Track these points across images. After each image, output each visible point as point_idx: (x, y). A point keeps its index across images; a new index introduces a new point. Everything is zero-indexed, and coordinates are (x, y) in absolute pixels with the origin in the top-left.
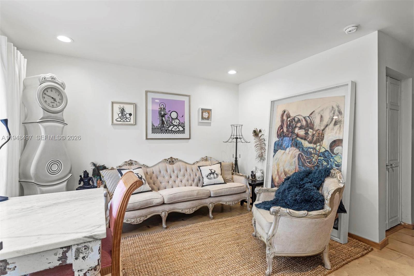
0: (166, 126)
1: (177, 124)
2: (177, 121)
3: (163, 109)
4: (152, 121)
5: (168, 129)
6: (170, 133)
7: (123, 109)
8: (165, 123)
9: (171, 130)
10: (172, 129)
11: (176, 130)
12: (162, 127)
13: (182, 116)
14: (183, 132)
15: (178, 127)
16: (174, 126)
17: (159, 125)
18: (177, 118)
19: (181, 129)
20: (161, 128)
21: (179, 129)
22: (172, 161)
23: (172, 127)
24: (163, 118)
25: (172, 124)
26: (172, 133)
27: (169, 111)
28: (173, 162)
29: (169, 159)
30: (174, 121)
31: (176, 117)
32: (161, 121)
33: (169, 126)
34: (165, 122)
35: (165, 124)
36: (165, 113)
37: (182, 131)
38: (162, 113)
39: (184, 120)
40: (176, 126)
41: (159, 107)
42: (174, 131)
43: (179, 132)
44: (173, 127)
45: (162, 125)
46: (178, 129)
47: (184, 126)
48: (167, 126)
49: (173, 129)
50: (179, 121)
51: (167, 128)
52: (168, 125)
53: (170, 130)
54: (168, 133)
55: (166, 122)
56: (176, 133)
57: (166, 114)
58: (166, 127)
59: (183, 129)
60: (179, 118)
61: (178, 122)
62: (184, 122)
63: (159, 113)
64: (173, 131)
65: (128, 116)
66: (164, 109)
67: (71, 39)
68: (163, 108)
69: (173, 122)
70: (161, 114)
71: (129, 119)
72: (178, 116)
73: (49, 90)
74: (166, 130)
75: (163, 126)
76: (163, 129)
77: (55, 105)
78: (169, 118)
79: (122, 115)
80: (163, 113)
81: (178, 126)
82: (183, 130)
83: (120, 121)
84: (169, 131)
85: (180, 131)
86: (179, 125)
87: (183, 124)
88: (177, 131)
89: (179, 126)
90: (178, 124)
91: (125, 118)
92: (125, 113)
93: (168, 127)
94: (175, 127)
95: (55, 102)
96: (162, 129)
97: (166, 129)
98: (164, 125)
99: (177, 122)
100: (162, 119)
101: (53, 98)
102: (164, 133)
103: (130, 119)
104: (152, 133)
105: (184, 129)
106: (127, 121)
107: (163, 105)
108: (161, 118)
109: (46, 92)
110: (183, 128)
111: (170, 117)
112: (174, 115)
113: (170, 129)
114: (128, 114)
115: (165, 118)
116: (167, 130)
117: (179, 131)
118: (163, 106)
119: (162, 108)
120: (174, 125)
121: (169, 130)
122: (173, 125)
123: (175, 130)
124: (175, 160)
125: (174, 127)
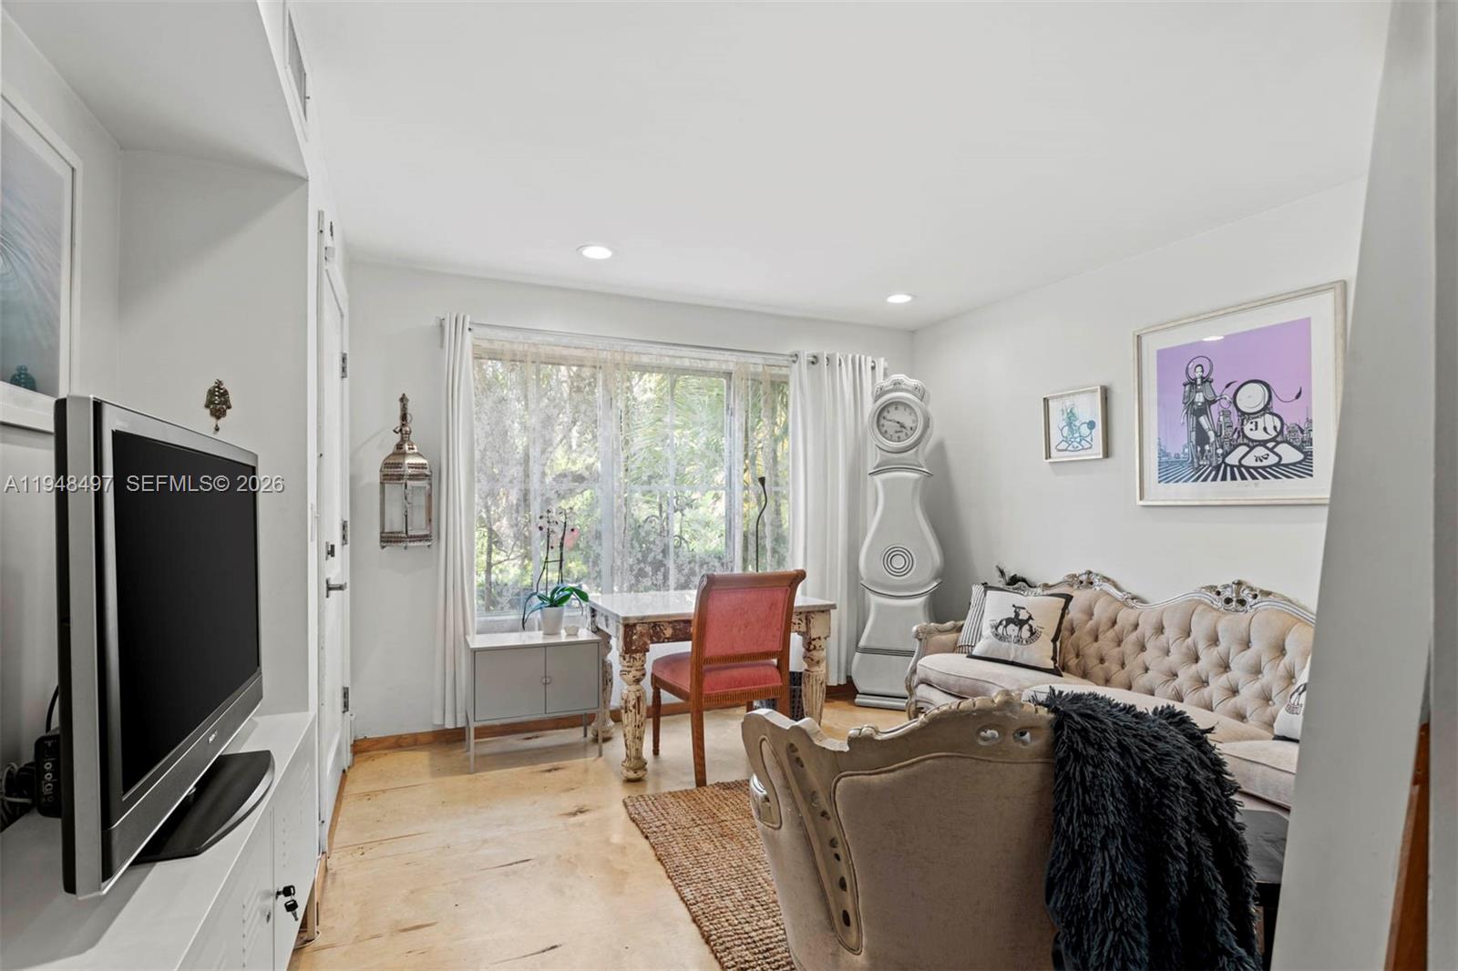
0: (1213, 449)
1: (1270, 437)
2: (1269, 421)
3: (1199, 381)
4: (1159, 439)
5: (1223, 462)
6: (1234, 478)
7: (1071, 411)
8: (1208, 438)
9: (1241, 465)
10: (1243, 462)
11: (1265, 463)
12: (1199, 454)
13: (1298, 397)
14: (1304, 467)
15: (1271, 450)
16: (1253, 444)
17: (1186, 450)
18: (1266, 409)
19: (1290, 455)
20: (1192, 462)
21: (1277, 459)
22: (1237, 598)
23: (1243, 450)
24: (1203, 420)
25: (1240, 441)
26: (1243, 478)
27: (1228, 386)
28: (1242, 602)
29: (1226, 587)
30: (1253, 426)
31: (1262, 406)
32: (1194, 433)
33: (1227, 447)
34: (1211, 434)
35: (1208, 443)
36: (1210, 397)
37: (1294, 464)
38: (1196, 400)
39: (1308, 409)
40: (1263, 443)
41: (1186, 380)
42: (1255, 469)
43: (1280, 470)
44: (1247, 449)
45: (1199, 449)
46: (1273, 459)
47: (1310, 442)
48: (1220, 451)
49: (1250, 461)
50: (1276, 419)
51: (1220, 460)
52: (1222, 447)
53: (1232, 467)
54: (1224, 478)
55: (1216, 433)
56: (1265, 478)
57: (1214, 402)
58: (1216, 454)
59: (1300, 456)
60: (1276, 406)
61: (1275, 428)
62: (1309, 421)
63: (1185, 404)
64: (1247, 468)
65: (1085, 430)
66: (1205, 380)
67: (910, 295)
68: (1202, 378)
69: (1248, 427)
70: (1193, 403)
71: (1088, 439)
72: (1270, 397)
73: (892, 409)
74: (1218, 468)
75: (1203, 451)
76: (1201, 463)
77: (902, 435)
78: (1226, 414)
79: (1072, 431)
80: (1199, 398)
81: (1270, 445)
82: (1300, 462)
83: (1066, 450)
84: (1229, 468)
85: (1283, 465)
86: (1279, 439)
87: (1302, 432)
88: (1270, 467)
89: (1278, 443)
90: (1274, 434)
91: (1078, 440)
92: (1077, 423)
93: (1226, 454)
94: (1260, 451)
95: (903, 430)
96: (1196, 465)
97: (1214, 464)
98: (1207, 447)
99: (1265, 429)
100: (1199, 425)
101: (898, 423)
102: (1205, 480)
103: (1092, 440)
104: (1159, 482)
105: (1308, 456)
106: (1083, 449)
107: (1199, 369)
108: (1193, 420)
109: (885, 414)
110: (1299, 449)
111: (1232, 408)
112: (1251, 398)
113: (1233, 459)
114: (1086, 425)
115: (1210, 419)
116: (1221, 464)
117: (1277, 464)
118: (1203, 371)
119: (1196, 380)
120: (1253, 441)
121: (1227, 465)
122: (1245, 441)
123: (1259, 464)
124: (1255, 597)
125: (1251, 449)
